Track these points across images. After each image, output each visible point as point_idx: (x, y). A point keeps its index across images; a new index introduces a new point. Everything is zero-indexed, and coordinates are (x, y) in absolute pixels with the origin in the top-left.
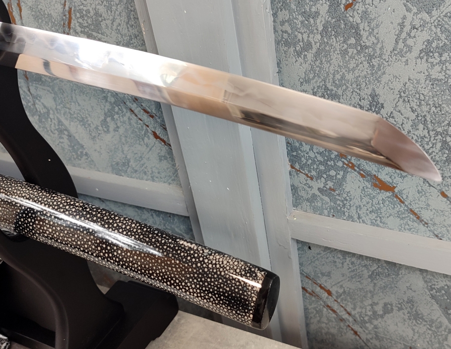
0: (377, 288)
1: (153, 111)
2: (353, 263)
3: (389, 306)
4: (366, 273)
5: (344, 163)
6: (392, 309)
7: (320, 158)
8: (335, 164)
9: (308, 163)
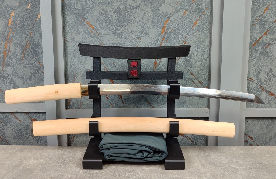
0: (268, 131)
1: (203, 82)
2: (261, 124)
3: (271, 137)
4: (265, 126)
5: (261, 89)
6: (272, 138)
7: (255, 89)
8: (259, 90)
9: (251, 91)
